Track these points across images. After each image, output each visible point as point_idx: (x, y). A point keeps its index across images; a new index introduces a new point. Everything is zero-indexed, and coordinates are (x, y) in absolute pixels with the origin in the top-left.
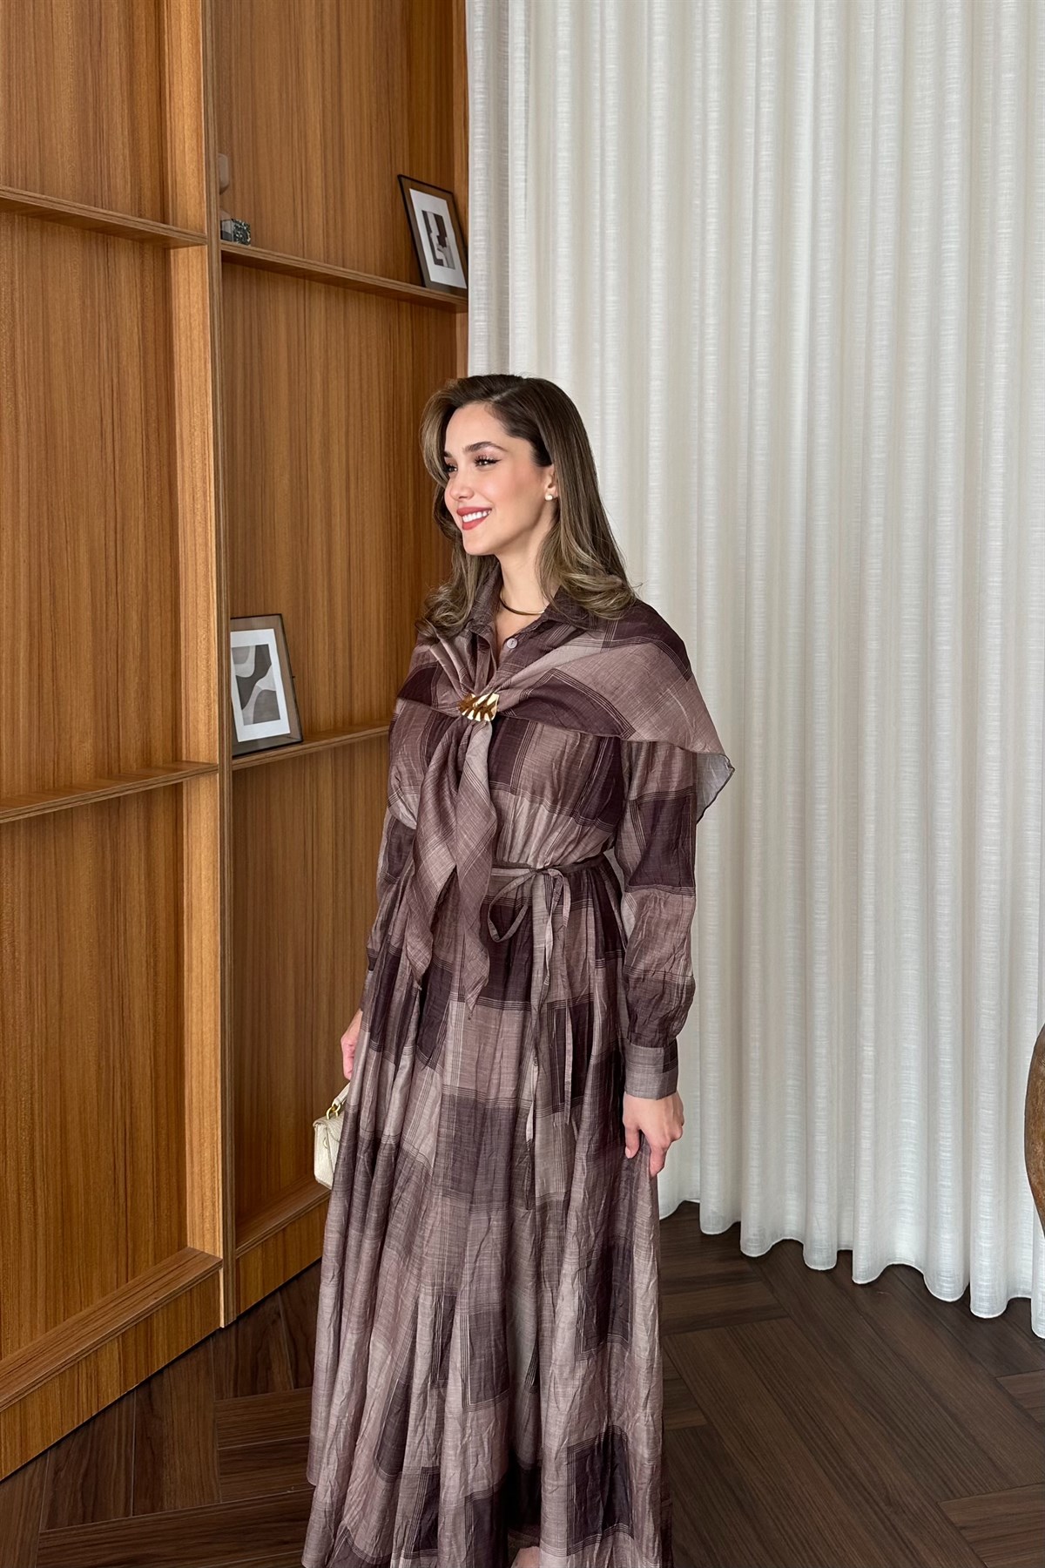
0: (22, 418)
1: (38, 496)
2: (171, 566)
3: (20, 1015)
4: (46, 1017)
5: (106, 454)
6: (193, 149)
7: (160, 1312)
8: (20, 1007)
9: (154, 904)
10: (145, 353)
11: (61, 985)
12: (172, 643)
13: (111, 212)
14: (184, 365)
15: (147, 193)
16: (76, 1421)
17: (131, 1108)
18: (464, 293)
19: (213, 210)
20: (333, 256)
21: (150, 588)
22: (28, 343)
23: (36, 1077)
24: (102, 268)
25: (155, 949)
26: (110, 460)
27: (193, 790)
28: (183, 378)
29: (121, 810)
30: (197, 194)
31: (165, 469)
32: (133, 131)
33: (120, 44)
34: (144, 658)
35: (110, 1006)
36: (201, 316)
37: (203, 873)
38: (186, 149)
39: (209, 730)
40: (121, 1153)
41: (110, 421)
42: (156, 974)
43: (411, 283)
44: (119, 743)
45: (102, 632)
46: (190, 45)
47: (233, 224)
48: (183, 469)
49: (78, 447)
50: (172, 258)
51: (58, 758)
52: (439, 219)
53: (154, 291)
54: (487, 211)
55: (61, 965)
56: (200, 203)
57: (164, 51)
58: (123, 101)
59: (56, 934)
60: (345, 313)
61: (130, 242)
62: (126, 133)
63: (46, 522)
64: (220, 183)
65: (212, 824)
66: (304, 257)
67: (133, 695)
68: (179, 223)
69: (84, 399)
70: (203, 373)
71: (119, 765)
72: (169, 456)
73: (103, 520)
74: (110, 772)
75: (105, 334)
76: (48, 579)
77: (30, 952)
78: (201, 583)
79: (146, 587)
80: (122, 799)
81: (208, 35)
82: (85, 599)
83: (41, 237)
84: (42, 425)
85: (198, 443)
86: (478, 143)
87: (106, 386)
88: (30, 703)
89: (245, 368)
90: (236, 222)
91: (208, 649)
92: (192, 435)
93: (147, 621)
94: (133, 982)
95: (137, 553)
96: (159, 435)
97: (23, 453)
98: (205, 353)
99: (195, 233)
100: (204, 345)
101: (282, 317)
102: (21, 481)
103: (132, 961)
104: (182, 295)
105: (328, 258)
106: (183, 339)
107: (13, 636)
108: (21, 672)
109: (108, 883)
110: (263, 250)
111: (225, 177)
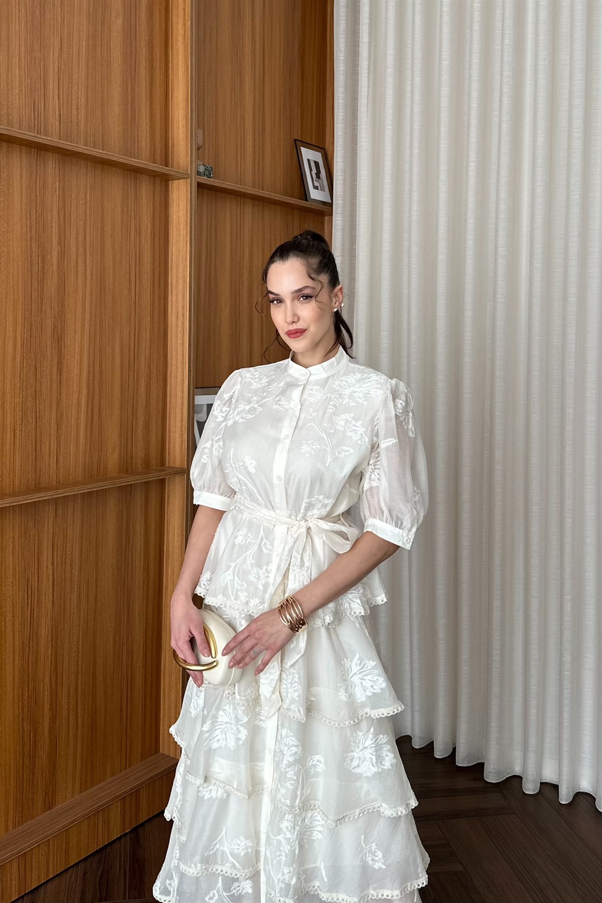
0: (88, 272)
1: (95, 315)
2: (163, 356)
3: (73, 606)
4: (88, 609)
5: (131, 293)
6: (184, 126)
7: (144, 787)
8: (73, 602)
9: (148, 548)
10: (154, 237)
11: (96, 592)
12: (162, 398)
13: (140, 161)
14: (174, 244)
15: (158, 151)
16: (96, 846)
17: (132, 666)
18: (330, 205)
19: (194, 159)
20: (257, 184)
21: (152, 367)
22: (93, 231)
23: (80, 643)
24: (133, 191)
25: (148, 575)
26: (133, 296)
27: (171, 483)
28: (174, 251)
29: (132, 493)
30: (185, 151)
31: (162, 302)
32: (152, 117)
33: (146, 69)
34: (147, 406)
35: (122, 605)
36: (185, 218)
37: (176, 531)
38: (180, 127)
39: (182, 448)
40: (125, 692)
41: (134, 274)
42: (148, 589)
43: (300, 199)
44: (132, 454)
45: (125, 391)
46: (184, 70)
47: (204, 167)
48: (172, 301)
49: (117, 288)
50: (170, 186)
51: (100, 461)
52: (316, 164)
53: (160, 203)
54: (344, 159)
55: (97, 580)
56: (187, 155)
57: (169, 73)
58: (147, 100)
59: (95, 561)
60: (263, 216)
61: (148, 177)
62: (148, 117)
63: (99, 329)
64: (198, 144)
65: (182, 503)
66: (241, 185)
67: (141, 428)
68: (175, 167)
69: (121, 262)
70: (185, 249)
71: (132, 468)
72: (165, 294)
73: (128, 329)
74: (127, 471)
75: (133, 227)
76: (98, 360)
77: (80, 570)
78: (180, 366)
79: (150, 366)
80: (133, 486)
81: (194, 64)
82: (118, 371)
83: (102, 174)
84: (99, 276)
85: (180, 287)
86: (340, 122)
87: (133, 255)
88: (86, 429)
89: (207, 247)
90: (205, 166)
91: (183, 403)
92: (177, 283)
93: (150, 386)
94: (135, 592)
95: (146, 348)
96: (160, 282)
97: (88, 293)
98: (186, 238)
99: (183, 172)
100: (187, 233)
101: (228, 218)
102: (87, 307)
103: (135, 581)
104: (175, 206)
105: (254, 185)
106: (175, 230)
107: (79, 391)
108: (82, 411)
109: (124, 534)
110: (219, 181)
111: (200, 142)
